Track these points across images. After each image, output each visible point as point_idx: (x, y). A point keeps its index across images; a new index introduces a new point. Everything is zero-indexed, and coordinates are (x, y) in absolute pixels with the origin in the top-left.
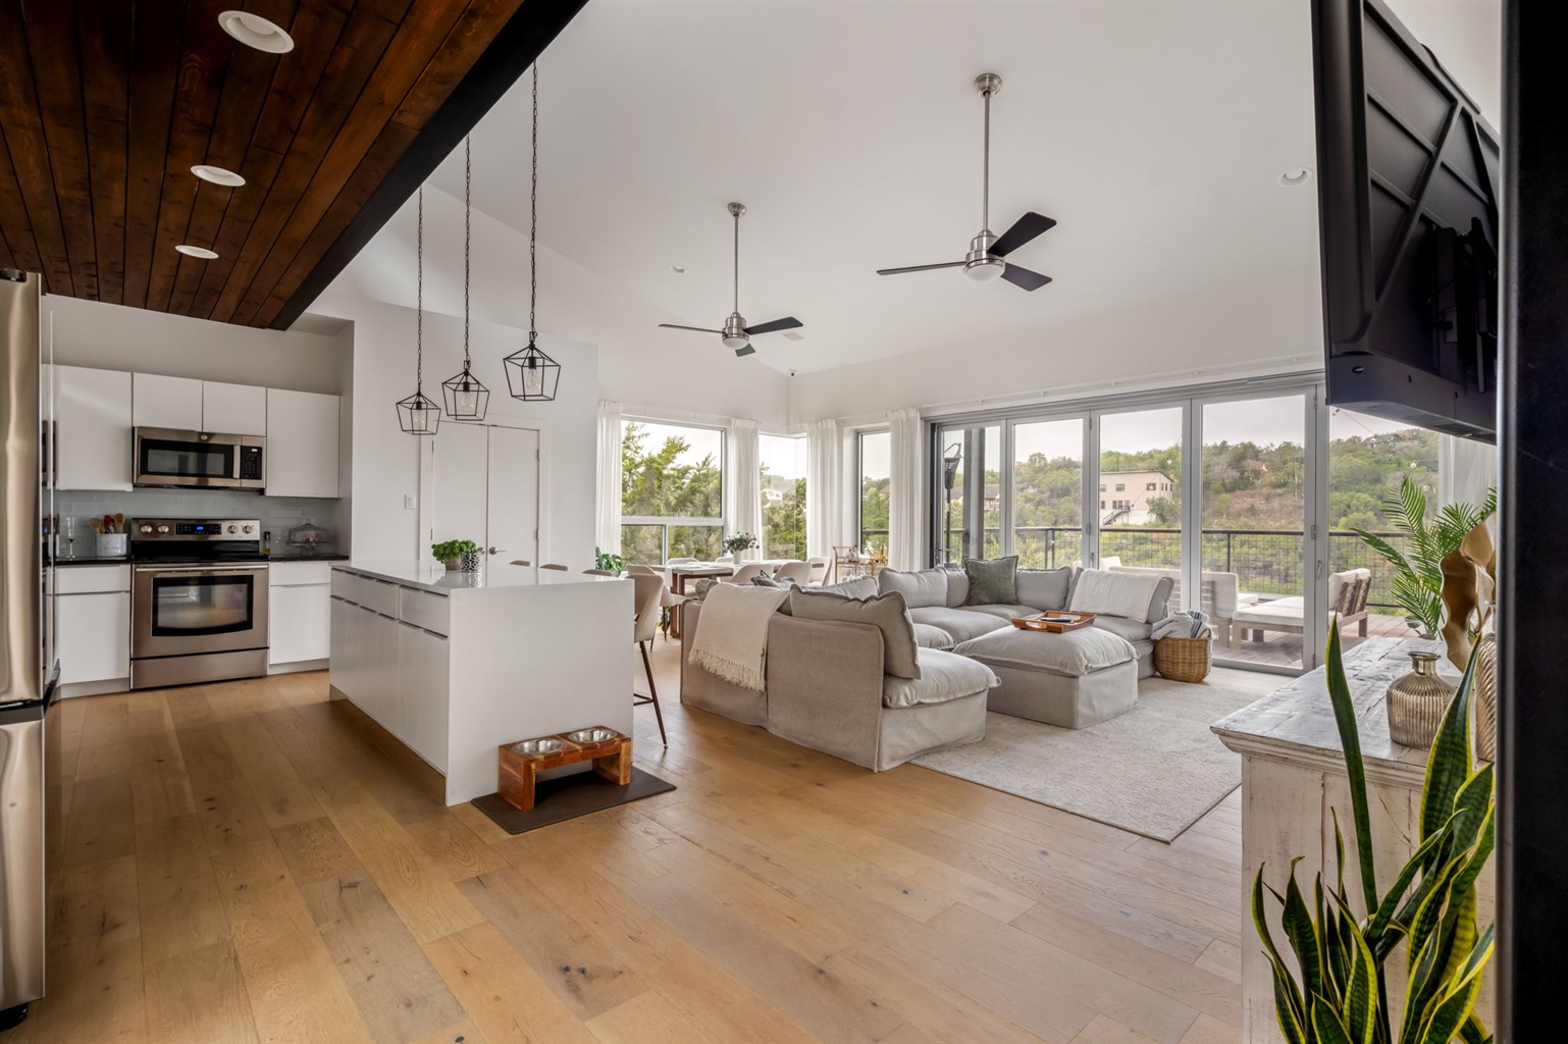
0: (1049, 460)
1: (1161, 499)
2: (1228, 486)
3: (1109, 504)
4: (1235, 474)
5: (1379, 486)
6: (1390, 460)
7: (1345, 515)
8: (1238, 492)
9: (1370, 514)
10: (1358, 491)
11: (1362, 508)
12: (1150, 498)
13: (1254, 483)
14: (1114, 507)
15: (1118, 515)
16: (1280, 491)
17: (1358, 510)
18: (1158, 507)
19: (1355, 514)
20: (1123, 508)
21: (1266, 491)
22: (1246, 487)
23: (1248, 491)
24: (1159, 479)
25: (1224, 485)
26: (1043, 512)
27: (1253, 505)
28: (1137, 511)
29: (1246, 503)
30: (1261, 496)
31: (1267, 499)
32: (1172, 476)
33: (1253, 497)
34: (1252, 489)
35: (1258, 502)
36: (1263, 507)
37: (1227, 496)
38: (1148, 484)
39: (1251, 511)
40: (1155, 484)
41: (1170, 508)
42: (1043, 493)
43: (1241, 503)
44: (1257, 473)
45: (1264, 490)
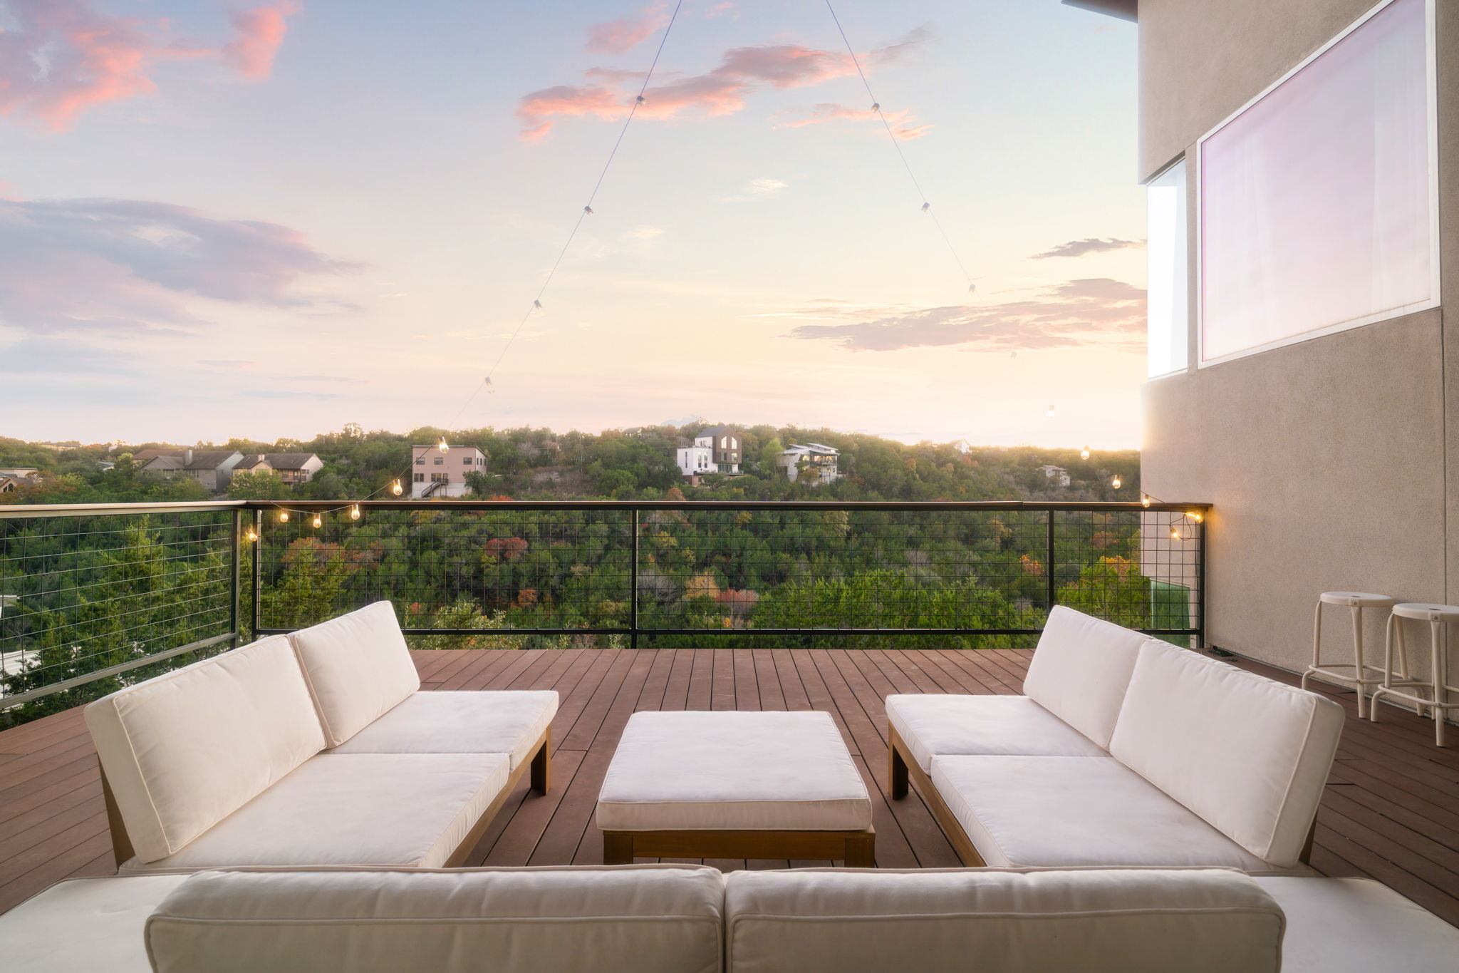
0: (365, 432)
1: (476, 472)
2: (532, 462)
3: (428, 477)
4: (536, 452)
5: (636, 466)
6: (641, 446)
7: (616, 488)
8: (540, 468)
9: (631, 487)
10: (624, 469)
11: (626, 482)
12: (467, 471)
13: (551, 460)
14: (433, 480)
15: (436, 487)
16: (570, 467)
17: (623, 484)
18: (474, 481)
19: (621, 486)
20: (441, 481)
21: (559, 467)
22: (545, 465)
23: (547, 467)
24: (478, 454)
25: (528, 461)
26: (357, 484)
27: (551, 479)
28: (453, 484)
29: (545, 477)
30: (556, 471)
31: (561, 474)
32: (486, 451)
33: (550, 472)
34: (550, 466)
35: (555, 477)
36: (558, 480)
37: (530, 471)
38: (465, 458)
39: (550, 485)
40: (471, 459)
41: (485, 481)
42: (358, 464)
43: (541, 477)
44: (553, 452)
45: (559, 466)
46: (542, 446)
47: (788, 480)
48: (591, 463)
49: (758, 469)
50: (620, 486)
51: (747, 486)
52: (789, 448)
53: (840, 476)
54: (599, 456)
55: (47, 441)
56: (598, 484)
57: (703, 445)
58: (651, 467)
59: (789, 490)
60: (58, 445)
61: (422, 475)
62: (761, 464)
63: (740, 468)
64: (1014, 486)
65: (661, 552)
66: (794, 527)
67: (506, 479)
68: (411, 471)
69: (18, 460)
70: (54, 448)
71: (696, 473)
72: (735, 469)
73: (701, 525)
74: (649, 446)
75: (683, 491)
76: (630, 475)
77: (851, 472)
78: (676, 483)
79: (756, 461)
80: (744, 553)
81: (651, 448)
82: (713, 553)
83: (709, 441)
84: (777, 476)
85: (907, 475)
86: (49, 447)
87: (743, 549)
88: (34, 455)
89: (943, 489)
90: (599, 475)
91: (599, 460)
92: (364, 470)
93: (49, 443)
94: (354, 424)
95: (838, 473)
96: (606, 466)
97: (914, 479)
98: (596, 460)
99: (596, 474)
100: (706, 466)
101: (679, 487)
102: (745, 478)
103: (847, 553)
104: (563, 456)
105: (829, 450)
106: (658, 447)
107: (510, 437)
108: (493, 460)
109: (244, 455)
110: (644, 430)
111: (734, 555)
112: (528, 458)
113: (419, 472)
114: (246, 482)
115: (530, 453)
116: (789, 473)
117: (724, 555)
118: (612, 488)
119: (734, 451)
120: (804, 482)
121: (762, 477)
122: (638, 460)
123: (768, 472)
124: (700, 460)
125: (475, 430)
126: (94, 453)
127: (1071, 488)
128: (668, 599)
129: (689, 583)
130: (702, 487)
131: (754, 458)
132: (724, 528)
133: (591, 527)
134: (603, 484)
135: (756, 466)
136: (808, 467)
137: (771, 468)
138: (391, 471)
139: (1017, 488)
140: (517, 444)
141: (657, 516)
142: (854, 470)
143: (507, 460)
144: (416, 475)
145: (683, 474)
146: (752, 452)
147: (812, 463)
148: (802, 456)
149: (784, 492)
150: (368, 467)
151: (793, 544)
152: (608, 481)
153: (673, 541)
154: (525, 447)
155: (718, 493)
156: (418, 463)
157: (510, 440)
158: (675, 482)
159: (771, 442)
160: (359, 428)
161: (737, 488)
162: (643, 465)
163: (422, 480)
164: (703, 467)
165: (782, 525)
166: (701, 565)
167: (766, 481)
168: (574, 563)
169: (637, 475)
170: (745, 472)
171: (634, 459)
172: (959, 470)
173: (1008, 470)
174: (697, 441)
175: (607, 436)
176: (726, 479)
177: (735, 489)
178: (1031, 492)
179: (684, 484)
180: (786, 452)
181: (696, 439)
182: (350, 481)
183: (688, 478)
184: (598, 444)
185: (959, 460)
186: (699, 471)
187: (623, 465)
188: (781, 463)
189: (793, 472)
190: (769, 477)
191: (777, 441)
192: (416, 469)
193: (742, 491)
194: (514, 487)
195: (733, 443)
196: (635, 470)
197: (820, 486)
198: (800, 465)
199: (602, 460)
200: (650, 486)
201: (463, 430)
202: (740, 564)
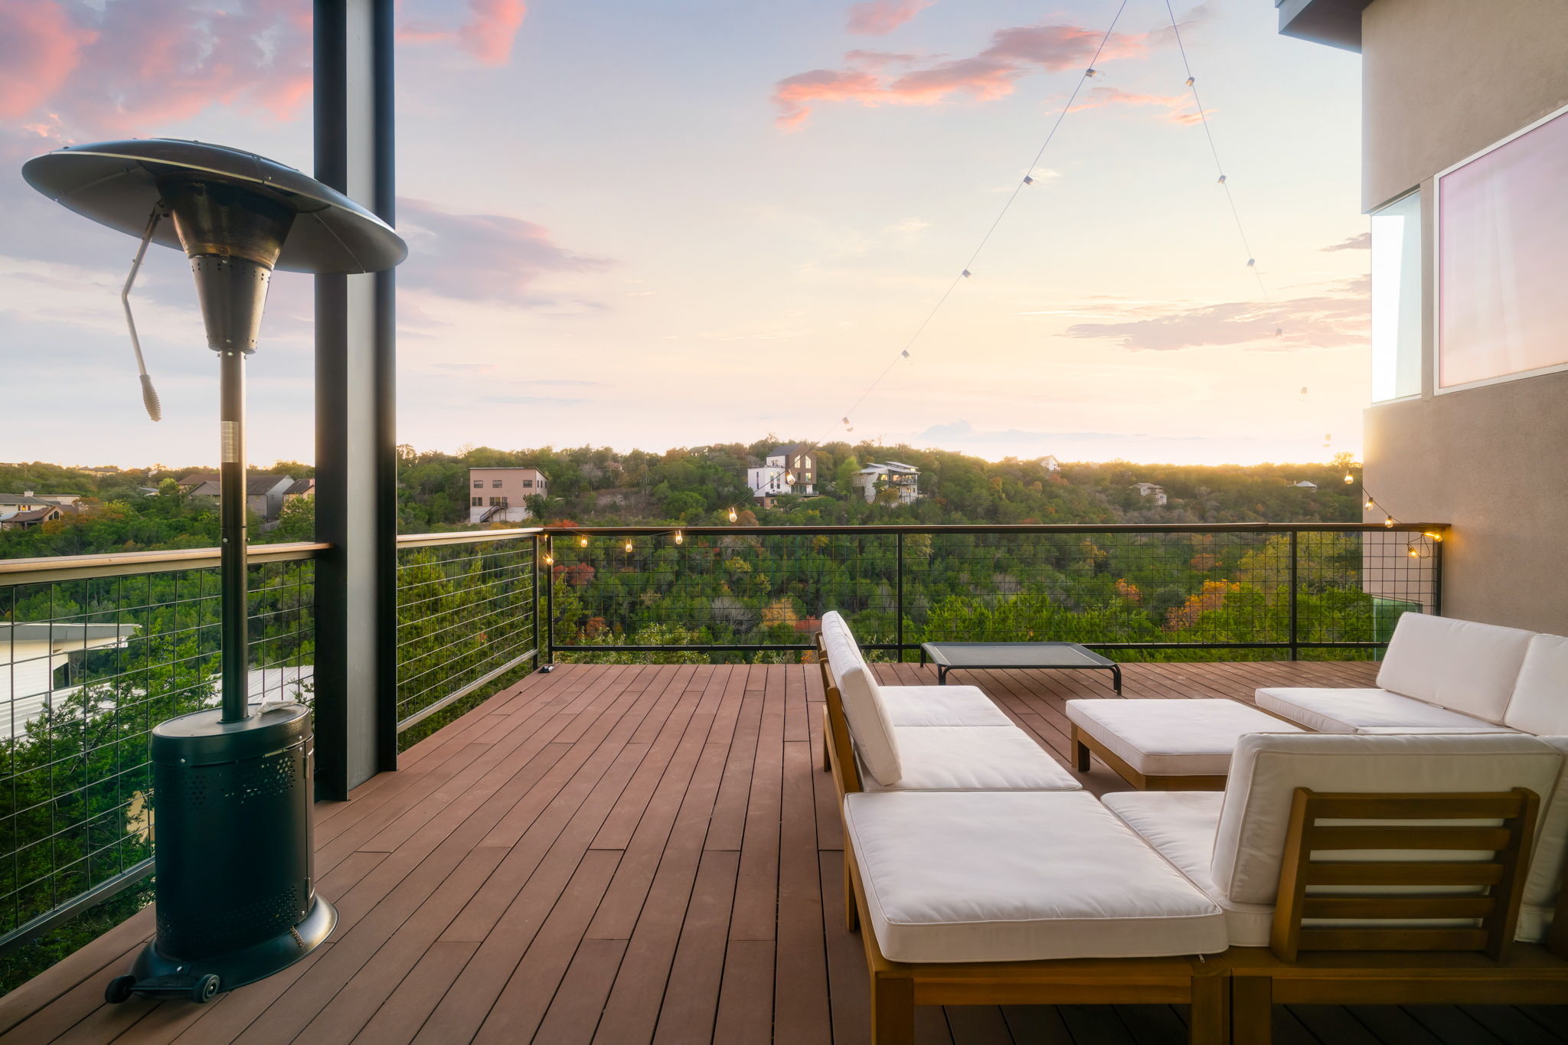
0: (419, 454)
1: (537, 496)
2: (595, 484)
3: (486, 501)
4: (599, 473)
5: (704, 487)
6: (710, 466)
7: (683, 511)
8: (603, 491)
9: (700, 509)
10: (692, 491)
11: (694, 504)
12: (527, 494)
13: (613, 482)
14: (492, 504)
15: (495, 512)
16: (635, 489)
17: (692, 507)
18: (534, 505)
19: (690, 509)
20: (500, 505)
21: (624, 490)
22: (608, 487)
23: (611, 490)
24: (539, 477)
25: (590, 483)
26: (414, 509)
27: (615, 502)
28: (515, 509)
29: (609, 500)
30: (621, 494)
31: (626, 497)
32: (547, 473)
33: (614, 494)
34: (613, 488)
35: (619, 499)
36: (623, 503)
37: (593, 494)
38: (524, 481)
39: (614, 508)
40: (531, 481)
41: (546, 506)
42: (413, 488)
43: (605, 500)
44: (616, 474)
45: (623, 488)
46: (606, 467)
47: (866, 501)
48: (656, 485)
49: (833, 489)
50: (688, 509)
51: (822, 508)
52: (866, 466)
53: (921, 496)
54: (665, 477)
55: (84, 466)
56: (664, 507)
57: (775, 465)
58: (720, 489)
59: (867, 512)
60: (96, 470)
61: (480, 499)
62: (837, 484)
63: (814, 488)
64: (1106, 505)
65: (735, 578)
66: (874, 552)
67: (568, 503)
68: (469, 494)
69: (58, 487)
70: (93, 473)
71: (768, 494)
72: (809, 489)
73: (777, 549)
74: (718, 466)
75: (756, 514)
76: (699, 497)
77: (933, 493)
78: (747, 506)
79: (831, 481)
80: (821, 578)
81: (720, 469)
82: (789, 580)
83: (781, 460)
84: (854, 496)
85: (992, 495)
86: (87, 472)
87: (820, 573)
88: (73, 481)
89: (1031, 509)
90: (666, 497)
91: (666, 481)
92: (420, 494)
93: (86, 468)
94: (407, 446)
95: (918, 493)
96: (673, 487)
97: (1001, 498)
98: (663, 482)
99: (663, 496)
100: (778, 487)
101: (751, 509)
102: (821, 499)
103: (931, 578)
104: (626, 478)
105: (910, 468)
106: (727, 467)
107: (570, 458)
108: (554, 482)
109: (295, 479)
110: (710, 449)
111: (811, 581)
112: (590, 480)
113: (477, 496)
114: (298, 507)
115: (593, 475)
116: (866, 494)
117: (801, 581)
118: (680, 511)
119: (808, 471)
120: (882, 503)
121: (839, 498)
122: (707, 481)
123: (844, 493)
124: (772, 480)
125: (533, 451)
126: (134, 478)
127: (1168, 507)
128: (743, 627)
129: (765, 611)
130: (775, 510)
131: (829, 478)
132: (799, 553)
133: (661, 552)
134: (671, 507)
135: (831, 486)
136: (887, 487)
137: (847, 489)
138: (448, 495)
139: (1110, 507)
140: (578, 465)
141: (728, 540)
142: (937, 490)
143: (569, 483)
144: (474, 499)
145: (755, 496)
146: (826, 472)
147: (891, 482)
148: (880, 475)
149: (862, 513)
150: (423, 491)
151: (874, 569)
152: (676, 504)
153: (747, 567)
154: (587, 469)
155: (793, 516)
156: (475, 486)
157: (570, 461)
158: (746, 504)
159: (846, 461)
160: (412, 450)
161: (812, 510)
162: (712, 487)
163: (480, 504)
164: (775, 488)
165: (862, 549)
166: (778, 592)
167: (841, 503)
168: (644, 590)
169: (706, 497)
170: (820, 493)
171: (702, 481)
172: (1048, 489)
173: (1099, 488)
174: (769, 460)
175: (672, 455)
176: (800, 500)
177: (810, 511)
178: (1125, 511)
179: (756, 506)
180: (864, 471)
181: (768, 459)
182: (406, 506)
183: (761, 500)
184: (664, 464)
185: (1047, 478)
186: (771, 492)
187: (691, 487)
188: (857, 483)
189: (871, 492)
190: (845, 498)
191: (853, 459)
192: (474, 493)
193: (817, 513)
194: (577, 511)
195: (807, 462)
196: (705, 492)
197: (900, 507)
198: (878, 485)
199: (669, 481)
200: (719, 508)
201: (520, 451)
202: (818, 591)
